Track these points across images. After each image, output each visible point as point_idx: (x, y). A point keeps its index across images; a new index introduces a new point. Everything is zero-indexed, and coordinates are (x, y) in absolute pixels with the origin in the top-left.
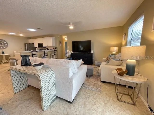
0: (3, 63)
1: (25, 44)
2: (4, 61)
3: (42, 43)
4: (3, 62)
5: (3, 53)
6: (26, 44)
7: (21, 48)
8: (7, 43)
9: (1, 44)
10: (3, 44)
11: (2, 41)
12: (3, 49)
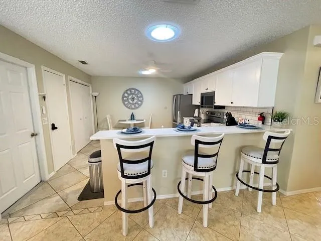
1: (174, 97)
3: (214, 93)
5: (133, 118)
7: (166, 109)
8: (142, 96)
9: (133, 99)
10: (136, 98)
11: (135, 92)
12: (136, 108)
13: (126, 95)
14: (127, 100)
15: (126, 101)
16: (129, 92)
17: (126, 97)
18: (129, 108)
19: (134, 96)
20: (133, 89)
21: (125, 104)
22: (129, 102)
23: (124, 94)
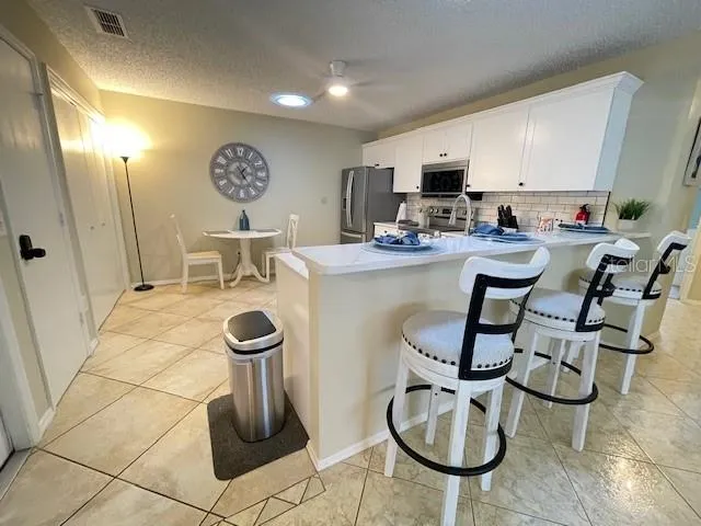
0: (239, 278)
1: (345, 174)
2: (244, 269)
4: (240, 273)
5: (244, 224)
6: (350, 170)
7: (324, 201)
8: (265, 167)
9: (242, 174)
10: (249, 170)
11: (246, 153)
12: (249, 199)
13: (221, 160)
14: (226, 175)
15: (220, 177)
16: (229, 152)
17: (221, 166)
18: (231, 198)
19: (244, 165)
20: (242, 145)
21: (218, 188)
22: (229, 181)
23: (215, 158)
